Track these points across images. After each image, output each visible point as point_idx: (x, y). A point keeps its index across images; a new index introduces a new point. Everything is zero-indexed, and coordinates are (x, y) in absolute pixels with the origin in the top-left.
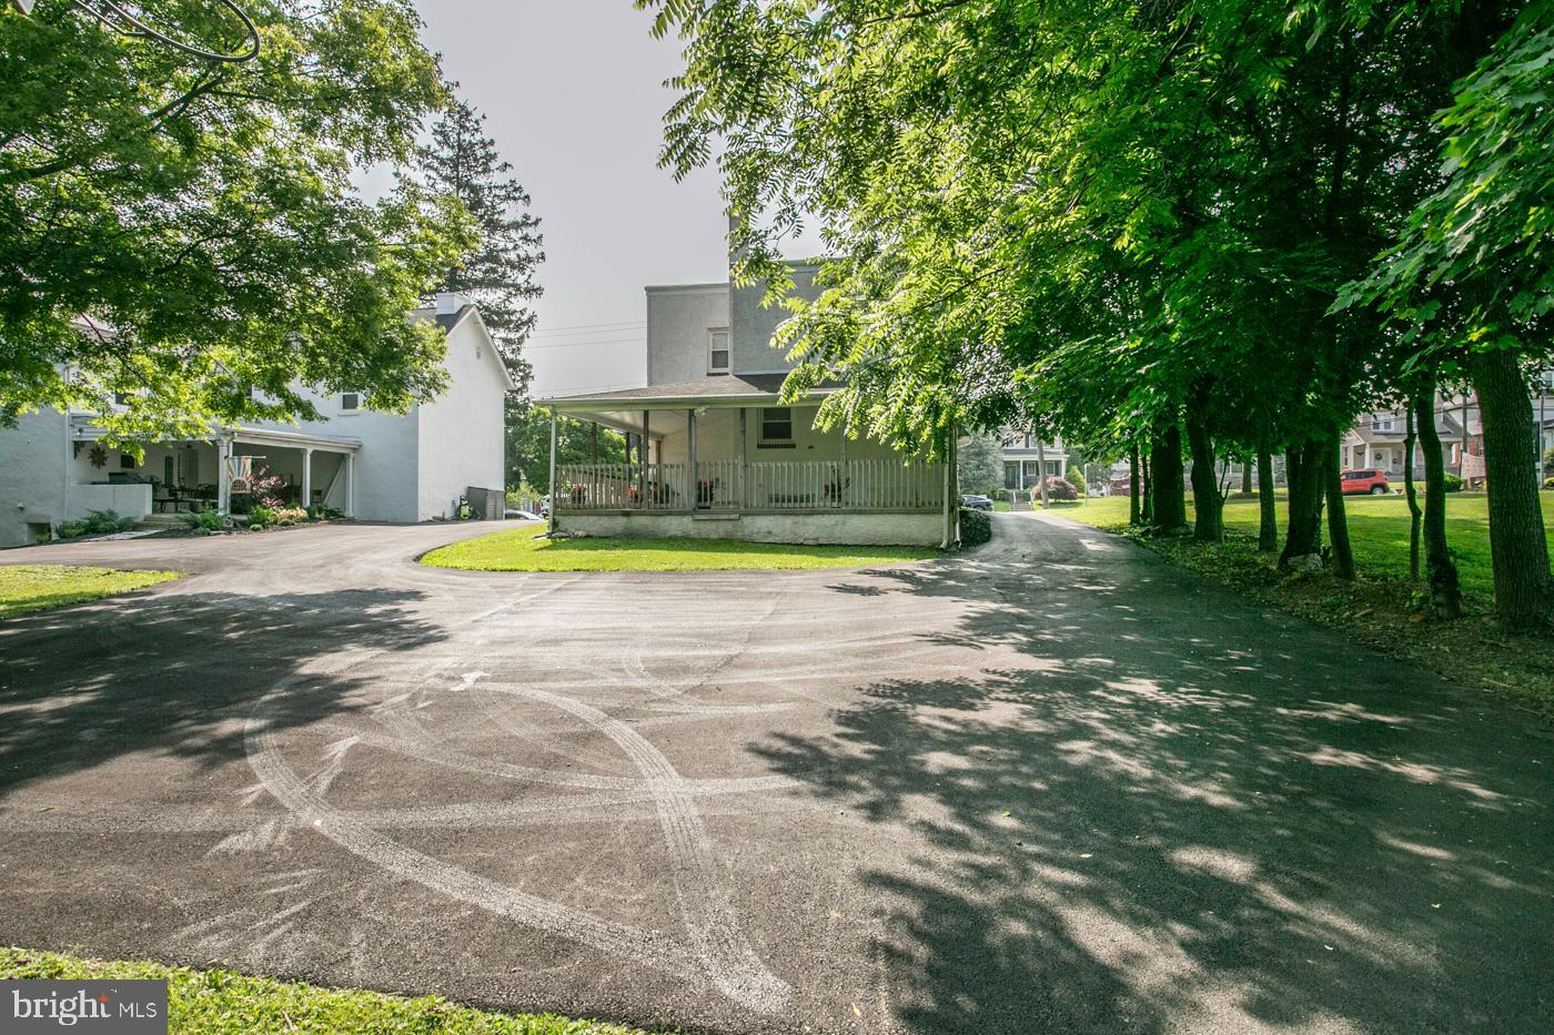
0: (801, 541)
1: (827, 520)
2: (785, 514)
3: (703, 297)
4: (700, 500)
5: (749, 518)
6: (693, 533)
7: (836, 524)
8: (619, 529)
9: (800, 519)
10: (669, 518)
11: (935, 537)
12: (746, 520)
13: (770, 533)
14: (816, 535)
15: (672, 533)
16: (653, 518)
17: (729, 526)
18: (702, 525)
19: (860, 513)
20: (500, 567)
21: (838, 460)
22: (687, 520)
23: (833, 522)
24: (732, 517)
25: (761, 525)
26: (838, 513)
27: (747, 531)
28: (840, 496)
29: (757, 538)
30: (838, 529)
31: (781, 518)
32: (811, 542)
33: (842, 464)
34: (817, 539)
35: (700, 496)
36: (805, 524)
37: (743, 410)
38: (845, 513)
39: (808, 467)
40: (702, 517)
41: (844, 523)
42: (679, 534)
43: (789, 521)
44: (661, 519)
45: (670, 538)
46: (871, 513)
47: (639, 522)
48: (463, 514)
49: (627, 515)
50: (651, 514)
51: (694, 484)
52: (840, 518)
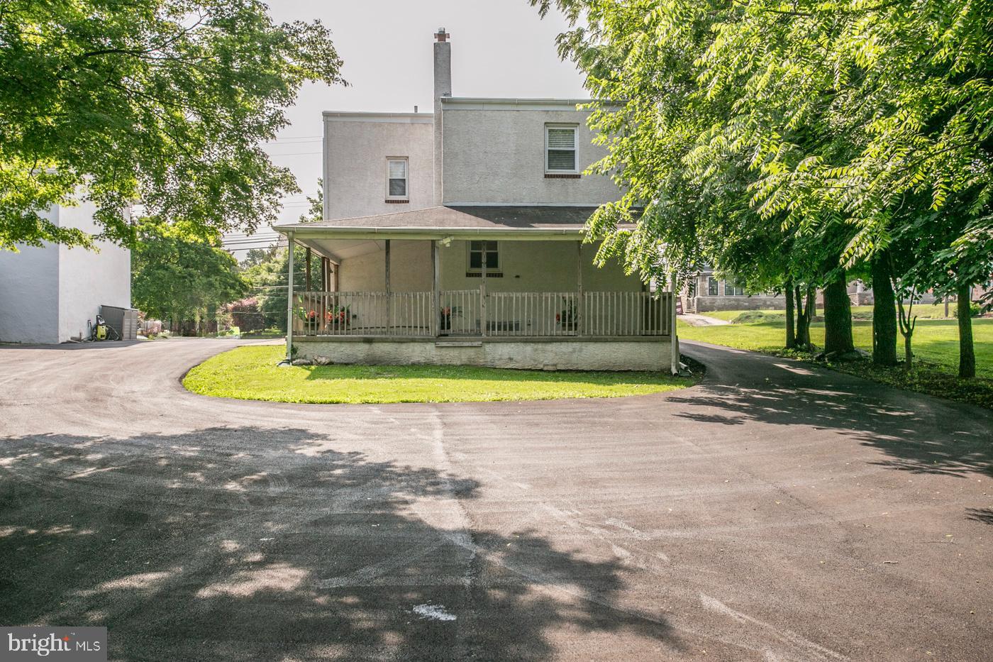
0: (541, 366)
1: (565, 348)
2: (526, 341)
3: (380, 125)
4: (443, 328)
5: (491, 345)
6: (436, 361)
7: (574, 352)
8: (361, 356)
9: (540, 346)
10: (412, 344)
11: (664, 363)
12: (488, 347)
13: (511, 359)
14: (555, 361)
15: (415, 359)
16: (396, 345)
17: (471, 352)
18: (444, 352)
19: (596, 341)
20: (319, 399)
21: (576, 291)
22: (430, 347)
23: (571, 350)
24: (476, 344)
25: (502, 352)
26: (575, 341)
27: (489, 358)
28: (576, 325)
29: (499, 364)
30: (575, 355)
31: (521, 346)
32: (551, 368)
33: (579, 296)
34: (555, 365)
35: (443, 323)
36: (544, 351)
38: (581, 341)
39: (547, 298)
40: (444, 344)
41: (581, 351)
42: (422, 360)
43: (529, 348)
44: (404, 346)
45: (413, 364)
46: (606, 341)
47: (381, 349)
48: (99, 336)
49: (369, 341)
50: (393, 341)
51: (438, 312)
52: (577, 345)
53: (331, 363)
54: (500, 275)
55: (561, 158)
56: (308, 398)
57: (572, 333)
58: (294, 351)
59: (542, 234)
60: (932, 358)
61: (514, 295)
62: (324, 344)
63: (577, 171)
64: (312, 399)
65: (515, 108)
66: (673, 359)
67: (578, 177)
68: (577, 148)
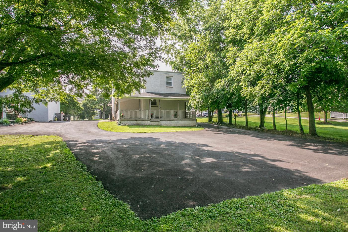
1: (176, 122)
2: (168, 120)
4: (152, 117)
6: (150, 124)
9: (171, 121)
11: (194, 125)
12: (161, 122)
13: (165, 124)
15: (146, 124)
16: (142, 121)
17: (157, 123)
18: (152, 122)
19: (182, 120)
21: (178, 110)
22: (149, 121)
24: (158, 121)
25: (163, 122)
27: (161, 124)
29: (163, 125)
33: (178, 111)
37: (160, 100)
38: (179, 120)
43: (169, 122)
44: (144, 121)
47: (139, 122)
48: (56, 120)
49: (136, 120)
50: (141, 120)
51: (151, 114)
52: (178, 121)
53: (129, 125)
54: (157, 107)
55: (169, 83)
56: (139, 132)
57: (177, 119)
58: (120, 122)
59: (172, 98)
60: (239, 124)
61: (166, 111)
62: (127, 121)
63: (172, 86)
64: (140, 132)
65: (160, 72)
66: (196, 124)
67: (173, 87)
68: (172, 81)
